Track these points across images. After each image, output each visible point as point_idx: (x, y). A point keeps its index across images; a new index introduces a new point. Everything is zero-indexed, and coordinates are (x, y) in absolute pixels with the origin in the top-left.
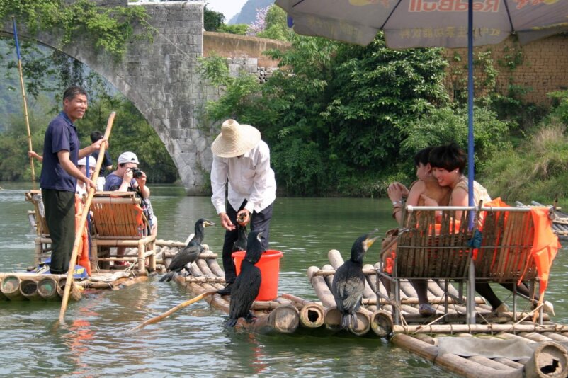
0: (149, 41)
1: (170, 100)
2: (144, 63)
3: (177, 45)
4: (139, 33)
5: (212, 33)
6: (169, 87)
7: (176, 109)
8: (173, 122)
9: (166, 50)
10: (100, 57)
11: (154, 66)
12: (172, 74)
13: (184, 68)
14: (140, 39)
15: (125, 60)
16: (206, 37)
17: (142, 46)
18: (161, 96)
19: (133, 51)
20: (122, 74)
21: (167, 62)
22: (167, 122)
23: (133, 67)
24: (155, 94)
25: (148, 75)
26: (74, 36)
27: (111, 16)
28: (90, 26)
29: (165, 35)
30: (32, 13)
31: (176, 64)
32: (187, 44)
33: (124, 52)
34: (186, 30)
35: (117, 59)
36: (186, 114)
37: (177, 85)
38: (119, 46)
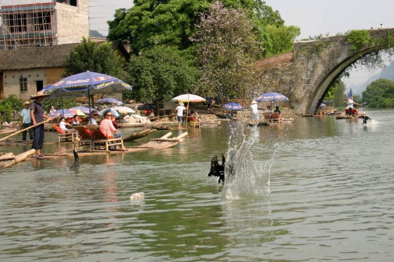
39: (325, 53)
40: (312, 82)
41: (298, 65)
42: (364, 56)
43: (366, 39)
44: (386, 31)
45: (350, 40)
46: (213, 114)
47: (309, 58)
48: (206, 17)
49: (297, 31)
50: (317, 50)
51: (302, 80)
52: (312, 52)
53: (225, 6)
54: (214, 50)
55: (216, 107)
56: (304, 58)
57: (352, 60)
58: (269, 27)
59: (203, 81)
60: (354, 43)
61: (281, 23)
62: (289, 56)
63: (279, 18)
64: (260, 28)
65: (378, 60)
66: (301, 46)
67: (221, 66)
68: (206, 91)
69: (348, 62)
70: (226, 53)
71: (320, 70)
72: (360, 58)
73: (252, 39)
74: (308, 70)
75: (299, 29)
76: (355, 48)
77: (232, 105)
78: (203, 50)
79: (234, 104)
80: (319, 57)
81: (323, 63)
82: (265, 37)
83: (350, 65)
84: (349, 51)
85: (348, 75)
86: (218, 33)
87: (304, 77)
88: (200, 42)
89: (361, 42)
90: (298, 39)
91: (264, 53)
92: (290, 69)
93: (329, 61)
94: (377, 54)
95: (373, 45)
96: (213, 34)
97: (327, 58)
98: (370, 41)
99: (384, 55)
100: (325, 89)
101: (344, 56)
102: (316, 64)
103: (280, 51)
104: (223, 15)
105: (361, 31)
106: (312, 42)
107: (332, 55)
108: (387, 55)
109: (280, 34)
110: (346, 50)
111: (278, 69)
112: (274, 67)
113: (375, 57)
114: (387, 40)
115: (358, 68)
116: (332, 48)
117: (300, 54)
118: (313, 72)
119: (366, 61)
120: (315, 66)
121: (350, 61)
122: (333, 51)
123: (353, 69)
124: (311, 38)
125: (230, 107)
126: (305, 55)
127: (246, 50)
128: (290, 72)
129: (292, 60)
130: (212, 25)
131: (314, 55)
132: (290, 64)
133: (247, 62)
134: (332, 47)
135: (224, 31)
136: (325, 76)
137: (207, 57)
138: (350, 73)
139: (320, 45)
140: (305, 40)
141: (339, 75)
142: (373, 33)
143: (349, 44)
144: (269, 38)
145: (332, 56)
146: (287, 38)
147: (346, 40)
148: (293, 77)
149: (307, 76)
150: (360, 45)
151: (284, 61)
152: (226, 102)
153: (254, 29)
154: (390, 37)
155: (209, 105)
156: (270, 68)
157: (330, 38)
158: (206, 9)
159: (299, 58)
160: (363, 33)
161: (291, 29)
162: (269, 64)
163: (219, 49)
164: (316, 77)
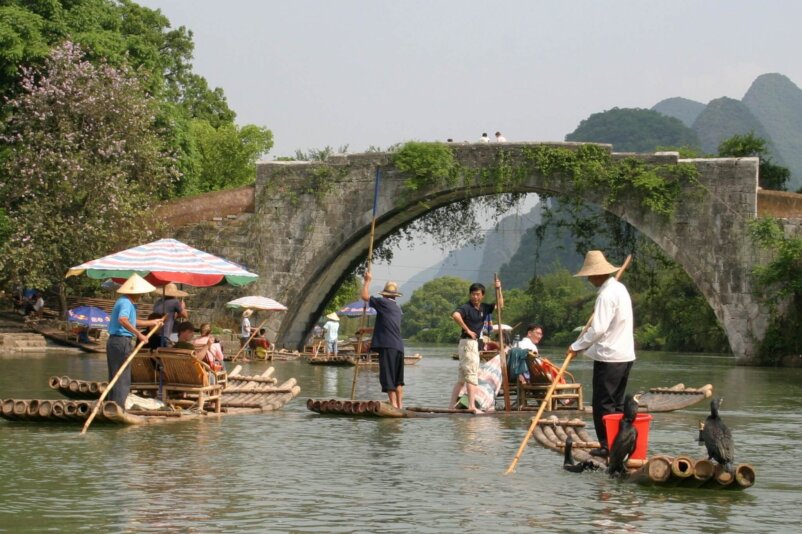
0: (699, 200)
1: (721, 263)
2: (694, 223)
3: (728, 205)
4: (688, 191)
5: (768, 192)
6: (719, 249)
7: (727, 273)
8: (723, 285)
9: (717, 210)
10: (647, 217)
11: (704, 226)
12: (723, 235)
13: (736, 229)
14: (689, 198)
15: (674, 220)
16: (761, 196)
17: (692, 205)
18: (711, 258)
19: (682, 210)
20: (670, 235)
21: (718, 223)
22: (716, 286)
23: (682, 227)
24: (704, 257)
25: (697, 237)
26: (620, 194)
27: (658, 174)
28: (636, 185)
29: (715, 194)
30: (578, 171)
31: (727, 224)
32: (739, 203)
33: (672, 212)
34: (738, 188)
35: (664, 219)
36: (737, 278)
37: (728, 247)
38: (666, 206)
39: (335, 196)
40: (298, 269)
41: (266, 221)
42: (434, 208)
43: (444, 165)
44: (495, 149)
45: (403, 167)
46: (36, 332)
47: (293, 207)
48: (37, 78)
49: (265, 139)
50: (316, 187)
51: (271, 260)
52: (302, 191)
53: (88, 57)
54: (50, 167)
55: (46, 315)
56: (280, 204)
57: (404, 216)
58: (196, 125)
59: (16, 245)
60: (410, 173)
61: (227, 117)
62: (243, 197)
63: (222, 106)
64: (172, 121)
65: (466, 223)
66: (275, 173)
67: (67, 211)
68: (23, 273)
69: (393, 222)
70: (81, 176)
71: (320, 238)
72: (422, 215)
73: (152, 147)
74: (289, 235)
75: (268, 135)
76: (414, 187)
77: (87, 314)
78: (22, 165)
79: (93, 310)
80: (319, 204)
81: (329, 220)
82: (185, 145)
83: (395, 231)
84: (396, 193)
85: (388, 255)
86: (64, 124)
87: (277, 253)
88: (16, 144)
89: (429, 174)
91: (179, 185)
92: (244, 229)
93: (344, 215)
94: (465, 206)
95: (459, 182)
96: (53, 126)
97: (340, 208)
98: (453, 174)
100: (327, 289)
101: (384, 206)
102: (311, 221)
103: (222, 186)
104: (83, 80)
105: (429, 145)
106: (305, 166)
107: (354, 201)
108: (492, 211)
109: (222, 145)
110: (389, 192)
111: (211, 229)
112: (204, 222)
113: (459, 214)
114: (495, 173)
115: (415, 240)
116: (354, 185)
117: (270, 193)
118: (300, 241)
119: (436, 223)
120: (306, 227)
121: (395, 222)
122: (356, 192)
123: (403, 242)
124: (300, 156)
125: (82, 317)
126: (282, 198)
127: (134, 174)
128: (243, 239)
129: (250, 209)
130: (51, 102)
131: (306, 198)
132: (244, 217)
133: (134, 205)
134: (354, 181)
135: (80, 121)
136: (331, 253)
137: (32, 186)
138: (394, 250)
139: (324, 175)
140: (286, 159)
141: (363, 258)
142: (463, 153)
143: (399, 176)
144: (193, 149)
145: (353, 204)
146: (239, 155)
147: (392, 165)
148: (250, 252)
149: (286, 252)
150: (426, 181)
151: (231, 209)
152: (73, 303)
153: (160, 123)
154: (503, 166)
155: (29, 309)
156: (192, 226)
157: (350, 157)
158: (40, 60)
159: (268, 204)
160: (436, 150)
161: (249, 133)
162: (191, 216)
163: (65, 167)
164: (309, 255)
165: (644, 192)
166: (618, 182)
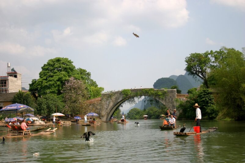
0: (168, 96)
1: (172, 105)
2: (167, 99)
3: (172, 96)
4: (166, 95)
5: (178, 94)
6: (171, 103)
7: (172, 107)
8: (172, 108)
9: (171, 97)
10: (160, 99)
11: (169, 100)
12: (172, 101)
13: (173, 100)
14: (166, 96)
15: (164, 99)
16: (177, 95)
17: (167, 97)
18: (170, 104)
19: (165, 97)
20: (164, 101)
21: (171, 99)
22: (171, 108)
23: (165, 100)
24: (169, 104)
25: (168, 101)
26: (156, 96)
27: (161, 92)
28: (158, 94)
29: (170, 95)
30: (149, 92)
31: (172, 99)
32: (174, 96)
33: (164, 98)
34: (173, 94)
35: (163, 99)
36: (174, 107)
37: (172, 103)
38: (163, 97)
39: (113, 98)
40: (108, 109)
41: (103, 102)
42: (128, 99)
43: (129, 92)
44: (137, 90)
45: (123, 93)
46: (69, 120)
47: (107, 100)
48: (68, 83)
49: (103, 89)
50: (110, 97)
51: (104, 108)
52: (108, 97)
53: (75, 79)
54: (70, 96)
55: (71, 118)
56: (105, 99)
57: (124, 100)
58: (92, 87)
59: (66, 108)
60: (124, 94)
61: (97, 86)
62: (100, 99)
63: (96, 84)
64: (88, 88)
65: (134, 101)
66: (104, 95)
67: (73, 102)
68: (67, 112)
69: (122, 101)
70: (75, 97)
71: (111, 104)
72: (127, 100)
73: (85, 92)
74: (107, 104)
75: (103, 88)
76: (125, 96)
77: (77, 118)
78: (66, 96)
79: (78, 117)
80: (111, 99)
81: (113, 101)
82: (90, 91)
83: (123, 103)
84: (123, 97)
85: (122, 106)
86: (72, 89)
87: (105, 107)
88: (65, 93)
89: (127, 94)
90: (103, 92)
91: (90, 97)
92: (100, 104)
93: (115, 101)
94: (133, 98)
95: (132, 95)
96: (70, 89)
97: (114, 100)
98: (131, 94)
99: (136, 99)
100: (113, 112)
101: (121, 99)
102: (110, 102)
103: (96, 97)
104: (74, 83)
105: (127, 90)
106: (109, 94)
107: (116, 98)
108: (137, 99)
109: (96, 90)
110: (121, 97)
111: (95, 104)
112: (94, 103)
113: (132, 100)
114: (137, 93)
115: (126, 104)
116: (116, 96)
117: (104, 98)
118: (108, 105)
119: (129, 101)
120: (109, 103)
121: (123, 101)
122: (116, 97)
123: (124, 104)
124: (108, 92)
125: (76, 118)
126: (106, 99)
127: (83, 96)
128: (100, 105)
129: (101, 100)
130: (70, 86)
131: (109, 98)
132: (100, 102)
133: (83, 101)
134: (116, 95)
135: (74, 89)
136: (113, 106)
137: (68, 99)
138: (123, 106)
139: (111, 95)
140: (106, 93)
141: (118, 106)
142: (132, 90)
143: (123, 94)
144: (92, 92)
145: (116, 99)
146: (99, 92)
147: (122, 93)
148: (101, 107)
149: (106, 107)
150: (127, 95)
151: (98, 100)
152: (75, 116)
153: (86, 88)
154: (138, 92)
155: (68, 117)
156: (92, 103)
157: (116, 92)
158: (68, 80)
159: (104, 100)
160: (128, 90)
161: (100, 88)
162: (92, 102)
163: (73, 96)
164: (110, 107)
165: (159, 95)
166: (156, 94)
